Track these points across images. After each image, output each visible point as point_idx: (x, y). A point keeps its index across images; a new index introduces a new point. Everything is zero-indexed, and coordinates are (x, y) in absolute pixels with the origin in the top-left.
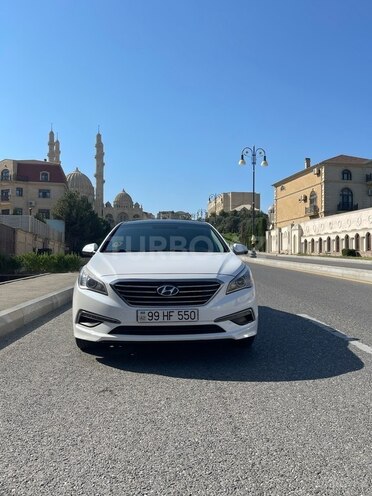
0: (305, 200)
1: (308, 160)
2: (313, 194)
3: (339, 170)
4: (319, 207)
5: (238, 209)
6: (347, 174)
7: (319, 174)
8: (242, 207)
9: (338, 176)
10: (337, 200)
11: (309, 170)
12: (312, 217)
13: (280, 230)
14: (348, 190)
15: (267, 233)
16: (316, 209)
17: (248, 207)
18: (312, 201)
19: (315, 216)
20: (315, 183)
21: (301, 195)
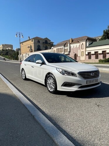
0: (29, 47)
1: (29, 37)
2: (31, 46)
3: (37, 40)
4: (33, 49)
5: (7, 49)
6: (39, 42)
7: (32, 41)
8: (8, 48)
9: (37, 42)
10: (37, 48)
11: (30, 40)
12: (31, 52)
13: (23, 55)
14: (39, 45)
15: (19, 56)
16: (32, 50)
17: (10, 48)
18: (31, 48)
19: (32, 52)
20: (31, 43)
21: (28, 46)
